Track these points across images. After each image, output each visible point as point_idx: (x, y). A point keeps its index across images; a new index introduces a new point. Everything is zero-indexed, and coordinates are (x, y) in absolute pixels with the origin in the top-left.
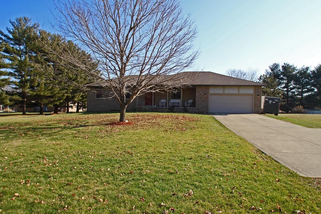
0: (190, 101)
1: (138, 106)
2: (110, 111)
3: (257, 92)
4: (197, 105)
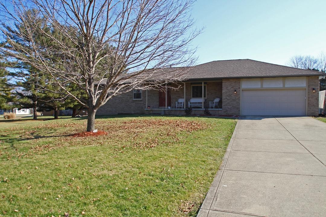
1: (148, 108)
2: (117, 114)
3: (312, 84)
4: (224, 106)
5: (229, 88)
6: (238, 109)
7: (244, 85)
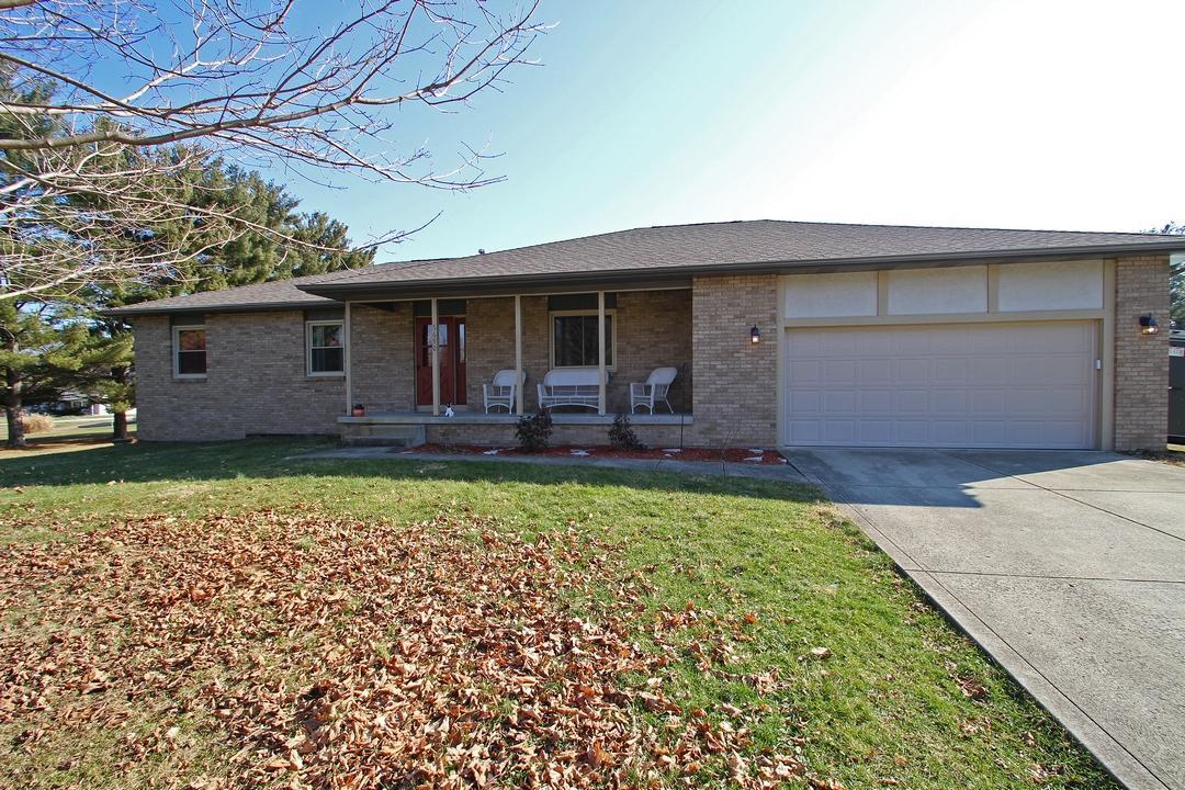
0: (663, 376)
1: (353, 415)
2: (244, 437)
3: (1136, 295)
4: (700, 402)
5: (724, 320)
6: (769, 416)
7: (797, 303)
